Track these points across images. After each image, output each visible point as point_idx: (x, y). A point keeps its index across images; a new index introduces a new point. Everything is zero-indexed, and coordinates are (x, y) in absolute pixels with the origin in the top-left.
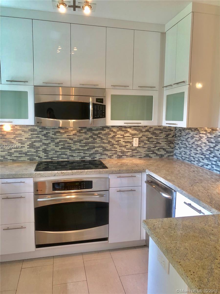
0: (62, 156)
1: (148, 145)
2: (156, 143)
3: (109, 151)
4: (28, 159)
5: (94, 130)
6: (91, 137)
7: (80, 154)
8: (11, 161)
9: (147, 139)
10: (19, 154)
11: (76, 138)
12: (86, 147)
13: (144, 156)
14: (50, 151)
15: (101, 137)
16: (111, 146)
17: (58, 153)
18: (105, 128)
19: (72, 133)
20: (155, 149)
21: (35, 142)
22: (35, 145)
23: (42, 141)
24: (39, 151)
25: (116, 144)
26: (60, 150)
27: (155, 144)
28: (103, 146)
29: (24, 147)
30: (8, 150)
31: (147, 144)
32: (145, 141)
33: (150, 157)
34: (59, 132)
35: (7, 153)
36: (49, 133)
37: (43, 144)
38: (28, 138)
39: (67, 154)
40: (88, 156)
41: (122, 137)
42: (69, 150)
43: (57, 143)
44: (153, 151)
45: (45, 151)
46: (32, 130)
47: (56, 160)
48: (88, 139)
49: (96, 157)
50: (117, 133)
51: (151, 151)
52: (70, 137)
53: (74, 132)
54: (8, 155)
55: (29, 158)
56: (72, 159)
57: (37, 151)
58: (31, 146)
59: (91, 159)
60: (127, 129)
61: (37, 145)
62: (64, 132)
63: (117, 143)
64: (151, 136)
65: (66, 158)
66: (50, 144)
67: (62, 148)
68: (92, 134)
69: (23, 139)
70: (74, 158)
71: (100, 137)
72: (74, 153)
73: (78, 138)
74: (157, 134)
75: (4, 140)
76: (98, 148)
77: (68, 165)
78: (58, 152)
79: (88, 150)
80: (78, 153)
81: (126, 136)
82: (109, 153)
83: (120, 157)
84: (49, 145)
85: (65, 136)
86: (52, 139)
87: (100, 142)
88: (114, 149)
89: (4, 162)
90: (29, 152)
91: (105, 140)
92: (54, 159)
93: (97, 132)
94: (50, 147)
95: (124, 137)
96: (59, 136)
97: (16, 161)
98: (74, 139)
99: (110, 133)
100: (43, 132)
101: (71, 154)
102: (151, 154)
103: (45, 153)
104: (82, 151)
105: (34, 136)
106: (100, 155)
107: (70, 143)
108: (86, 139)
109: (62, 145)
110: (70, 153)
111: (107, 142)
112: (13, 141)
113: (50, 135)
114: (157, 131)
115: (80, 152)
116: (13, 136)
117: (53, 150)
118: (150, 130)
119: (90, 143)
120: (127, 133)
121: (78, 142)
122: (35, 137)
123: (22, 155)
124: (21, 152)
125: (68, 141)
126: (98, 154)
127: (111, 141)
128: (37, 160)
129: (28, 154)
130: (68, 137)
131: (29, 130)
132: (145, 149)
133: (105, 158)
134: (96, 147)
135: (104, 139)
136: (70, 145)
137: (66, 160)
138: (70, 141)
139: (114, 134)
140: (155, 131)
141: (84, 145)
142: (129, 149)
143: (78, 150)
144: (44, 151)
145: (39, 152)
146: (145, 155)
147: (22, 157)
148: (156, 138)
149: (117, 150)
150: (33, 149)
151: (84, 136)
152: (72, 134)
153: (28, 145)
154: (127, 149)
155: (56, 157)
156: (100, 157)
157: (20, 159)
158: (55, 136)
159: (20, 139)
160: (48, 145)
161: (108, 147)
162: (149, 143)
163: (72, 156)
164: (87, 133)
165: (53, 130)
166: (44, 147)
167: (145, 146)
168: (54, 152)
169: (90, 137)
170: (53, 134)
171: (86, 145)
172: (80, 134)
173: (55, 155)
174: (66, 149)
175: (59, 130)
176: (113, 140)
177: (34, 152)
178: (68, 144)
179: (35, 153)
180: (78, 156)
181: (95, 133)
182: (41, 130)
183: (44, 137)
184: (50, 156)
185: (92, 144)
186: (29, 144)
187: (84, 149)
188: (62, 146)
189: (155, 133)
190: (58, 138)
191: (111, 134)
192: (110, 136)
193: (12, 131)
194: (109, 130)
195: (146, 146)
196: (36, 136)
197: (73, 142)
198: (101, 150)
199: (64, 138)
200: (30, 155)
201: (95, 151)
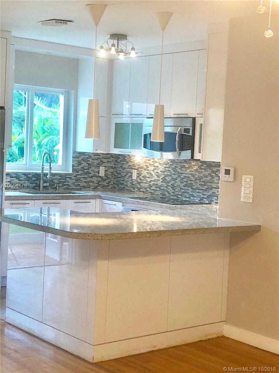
0: (185, 194)
4: (161, 194)
5: (213, 166)
11: (197, 175)
12: (205, 186)
14: (176, 187)
21: (166, 176)
23: (171, 175)
24: (169, 186)
29: (159, 180)
34: (184, 167)
35: (148, 185)
36: (177, 167)
37: (172, 179)
38: (162, 171)
39: (188, 193)
40: (206, 198)
42: (190, 188)
43: (182, 179)
45: (173, 187)
48: (207, 177)
49: (213, 201)
52: (192, 173)
53: (196, 168)
54: (149, 188)
55: (161, 192)
58: (164, 180)
59: (209, 202)
61: (168, 180)
62: (188, 166)
66: (177, 179)
69: (159, 171)
71: (217, 176)
72: (194, 192)
73: (199, 175)
75: (147, 172)
78: (182, 189)
79: (206, 190)
80: (198, 192)
85: (188, 171)
86: (179, 175)
90: (162, 186)
93: (215, 169)
94: (177, 182)
101: (191, 193)
103: (173, 190)
104: (201, 191)
107: (192, 181)
108: (205, 177)
109: (185, 182)
112: (152, 173)
113: (177, 170)
115: (200, 193)
116: (153, 168)
117: (178, 186)
119: (209, 182)
121: (198, 180)
122: (166, 170)
123: (157, 189)
124: (156, 186)
125: (190, 178)
126: (214, 196)
130: (190, 173)
134: (213, 188)
137: (188, 199)
138: (192, 178)
141: (203, 183)
143: (198, 189)
150: (165, 184)
151: (204, 172)
152: (194, 170)
155: (180, 195)
158: (181, 171)
159: (156, 171)
160: (175, 181)
163: (192, 195)
164: (207, 169)
165: (180, 164)
166: (172, 182)
168: (179, 189)
169: (209, 174)
170: (179, 169)
171: (205, 184)
172: (200, 170)
173: (180, 192)
174: (188, 187)
178: (190, 181)
179: (165, 188)
181: (213, 170)
184: (176, 193)
185: (210, 184)
186: (162, 178)
190: (183, 173)
196: (168, 169)
197: (194, 179)
199: (187, 174)
200: (162, 189)
201: (213, 193)
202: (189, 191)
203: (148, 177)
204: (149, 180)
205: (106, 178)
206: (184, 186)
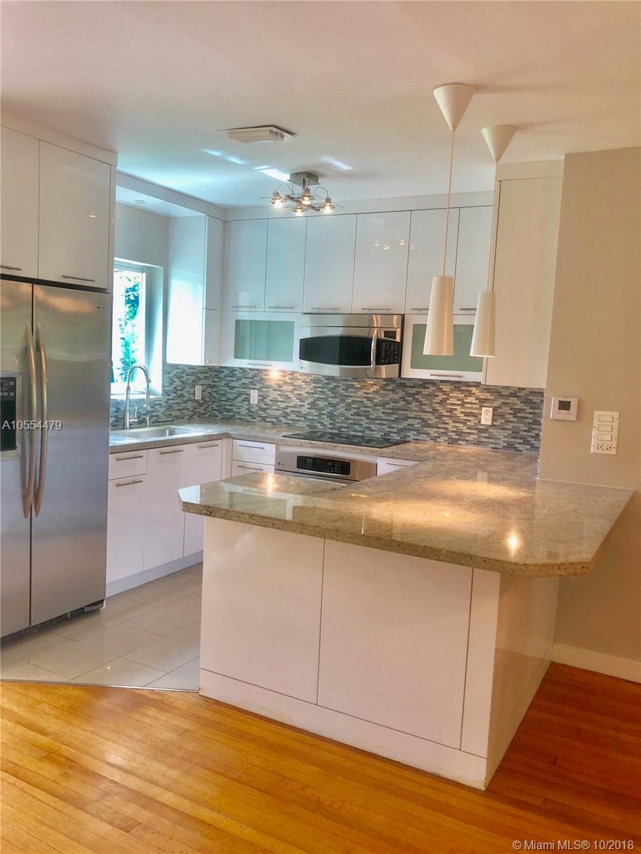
0: (355, 426)
1: (514, 425)
2: (531, 421)
3: (433, 427)
4: (307, 426)
5: (407, 387)
6: (403, 398)
7: (383, 427)
8: (286, 425)
9: (512, 412)
10: (297, 416)
11: (378, 399)
12: (393, 416)
13: (504, 447)
14: (337, 417)
15: (420, 400)
16: (436, 418)
17: (349, 421)
18: (428, 384)
20: (530, 434)
21: (318, 400)
22: (318, 405)
23: (327, 399)
24: (323, 414)
25: (447, 416)
26: (352, 417)
27: (530, 423)
28: (423, 417)
29: (304, 406)
30: (283, 408)
31: (511, 422)
32: (507, 416)
33: (516, 449)
34: (353, 386)
35: (282, 413)
36: (339, 387)
37: (328, 403)
38: (310, 393)
39: (361, 425)
40: (395, 433)
41: (460, 403)
42: (364, 418)
43: (348, 404)
44: (524, 438)
45: (331, 415)
46: (315, 380)
48: (397, 402)
49: (409, 437)
50: (451, 395)
51: (521, 438)
52: (369, 396)
53: (376, 388)
54: (283, 417)
55: (308, 424)
57: (320, 414)
58: (313, 405)
59: (401, 438)
60: (470, 389)
61: (320, 405)
63: (448, 414)
64: (520, 407)
65: (360, 431)
66: (339, 405)
67: (355, 414)
68: (404, 394)
69: (303, 393)
71: (417, 400)
72: (372, 424)
73: (381, 399)
74: (534, 403)
75: (279, 393)
76: (412, 420)
78: (349, 419)
79: (396, 421)
80: (379, 424)
81: (467, 403)
82: (432, 431)
83: (452, 442)
84: (338, 407)
85: (361, 393)
87: (417, 409)
88: (443, 426)
89: (276, 425)
90: (308, 415)
91: (427, 407)
92: (343, 430)
93: (413, 391)
94: (339, 409)
95: (462, 405)
96: (352, 392)
98: (375, 401)
99: (437, 394)
100: (330, 384)
101: (367, 425)
102: (520, 443)
103: (330, 420)
104: (387, 422)
105: (318, 389)
106: (416, 433)
107: (368, 407)
108: (393, 402)
109: (355, 408)
110: (366, 423)
111: (431, 410)
112: (290, 395)
114: (535, 398)
115: (383, 424)
116: (291, 388)
117: (342, 415)
118: (519, 394)
119: (400, 410)
120: (470, 396)
121: (381, 406)
122: (318, 391)
123: (300, 419)
124: (299, 414)
125: (365, 403)
126: (412, 430)
127: (437, 408)
129: (308, 417)
130: (366, 395)
131: (312, 380)
132: (506, 431)
133: (425, 441)
134: (410, 418)
135: (424, 404)
136: (368, 409)
137: (360, 434)
138: (369, 404)
139: (445, 397)
140: (530, 398)
141: (391, 411)
142: (471, 429)
143: (380, 420)
144: (328, 415)
145: (323, 416)
146: (506, 445)
148: (532, 411)
149: (447, 428)
150: (315, 411)
151: (391, 396)
152: (372, 392)
153: (308, 404)
154: (468, 428)
155: (345, 428)
156: (415, 438)
158: (346, 392)
159: (298, 392)
160: (335, 407)
161: (430, 419)
162: (515, 420)
163: (370, 429)
164: (397, 391)
165: (344, 382)
166: (330, 409)
167: (507, 427)
168: (343, 418)
169: (400, 398)
170: (343, 389)
171: (394, 411)
172: (384, 392)
173: (345, 423)
174: (361, 416)
176: (442, 408)
177: (316, 416)
178: (365, 407)
179: (317, 418)
180: (378, 431)
181: (410, 392)
183: (331, 392)
184: (338, 425)
185: (403, 412)
186: (309, 402)
187: (390, 418)
188: (356, 411)
189: (531, 400)
190: (351, 396)
191: (438, 396)
192: (437, 400)
193: (290, 381)
194: (435, 388)
195: (510, 426)
196: (320, 390)
197: (372, 405)
198: (419, 423)
199: (359, 397)
200: (311, 419)
201: (408, 424)
202: (361, 423)
203: (282, 402)
204: (283, 405)
205: (202, 402)
206: (352, 415)
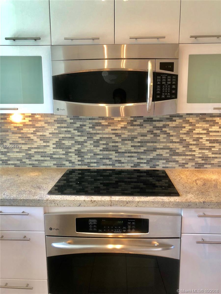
0: (104, 161)
3: (181, 155)
4: (54, 164)
5: (155, 121)
6: (151, 132)
7: (132, 159)
8: (31, 166)
10: (41, 156)
11: (126, 134)
12: (142, 148)
14: (86, 153)
15: (168, 132)
16: (184, 147)
17: (98, 157)
18: (175, 117)
19: (119, 126)
21: (64, 140)
22: (64, 144)
23: (74, 138)
24: (70, 152)
25: (194, 145)
26: (101, 152)
28: (171, 147)
29: (48, 146)
30: (26, 150)
34: (99, 124)
35: (25, 155)
36: (85, 125)
37: (75, 142)
38: (54, 133)
39: (111, 159)
40: (144, 163)
41: (205, 132)
42: (114, 152)
43: (96, 141)
45: (79, 153)
46: (59, 121)
47: (94, 166)
48: (146, 136)
49: (158, 165)
50: (197, 125)
52: (116, 132)
54: (27, 158)
55: (55, 162)
56: (119, 167)
57: (67, 153)
58: (59, 145)
59: (150, 167)
60: (214, 119)
61: (66, 144)
62: (107, 124)
63: (195, 143)
65: (110, 165)
66: (86, 142)
67: (104, 150)
68: (151, 127)
69: (47, 134)
70: (123, 165)
71: (165, 133)
72: (122, 157)
73: (129, 134)
75: (20, 135)
76: (161, 151)
77: (114, 176)
78: (98, 154)
79: (145, 152)
80: (129, 157)
81: (212, 131)
82: (180, 159)
83: (199, 166)
84: (85, 144)
85: (108, 130)
86: (89, 136)
87: (165, 140)
88: (190, 153)
89: (20, 167)
90: (55, 154)
91: (175, 138)
92: (92, 165)
93: (160, 124)
94: (86, 146)
95: (208, 134)
96: (99, 130)
97: (37, 167)
98: (123, 136)
99: (184, 125)
100: (75, 123)
101: (117, 159)
103: (78, 157)
104: (136, 155)
105: (62, 129)
106: (164, 161)
107: (117, 142)
108: (142, 136)
109: (103, 144)
110: (116, 157)
111: (178, 140)
112: (32, 137)
113: (85, 129)
115: (132, 157)
116: (32, 130)
117: (90, 151)
119: (149, 142)
120: (214, 125)
121: (129, 140)
122: (63, 131)
123: (46, 158)
124: (43, 155)
125: (113, 138)
126: (161, 159)
127: (184, 138)
128: (67, 166)
129: (54, 156)
130: (114, 132)
131: (55, 121)
133: (174, 167)
134: (158, 149)
135: (172, 136)
136: (117, 144)
138: (117, 139)
139: (191, 128)
141: (139, 144)
142: (216, 153)
143: (129, 153)
144: (77, 152)
145: (70, 154)
147: (46, 160)
149: (194, 155)
150: (62, 150)
151: (139, 130)
152: (120, 128)
153: (53, 144)
154: (213, 153)
155: (94, 163)
156: (164, 166)
157: (43, 165)
158: (93, 130)
159: (41, 134)
160: (83, 144)
161: (178, 149)
163: (120, 162)
164: (144, 125)
165: (91, 121)
166: (77, 147)
168: (92, 155)
169: (148, 131)
170: (90, 128)
171: (142, 144)
172: (132, 127)
173: (94, 159)
174: (110, 150)
175: (100, 121)
176: (188, 138)
177: (63, 154)
178: (113, 142)
179: (64, 156)
180: (128, 162)
181: (157, 125)
182: (72, 121)
183: (77, 131)
184: (86, 161)
185: (151, 144)
186: (55, 142)
187: (139, 151)
188: (105, 146)
190: (98, 134)
191: (185, 127)
192: (184, 131)
193: (31, 123)
194: (181, 121)
196: (65, 129)
197: (120, 140)
198: (167, 153)
200: (57, 158)
201: (157, 155)
202: (110, 157)
203: (23, 144)
204: (25, 147)
206: (100, 150)
